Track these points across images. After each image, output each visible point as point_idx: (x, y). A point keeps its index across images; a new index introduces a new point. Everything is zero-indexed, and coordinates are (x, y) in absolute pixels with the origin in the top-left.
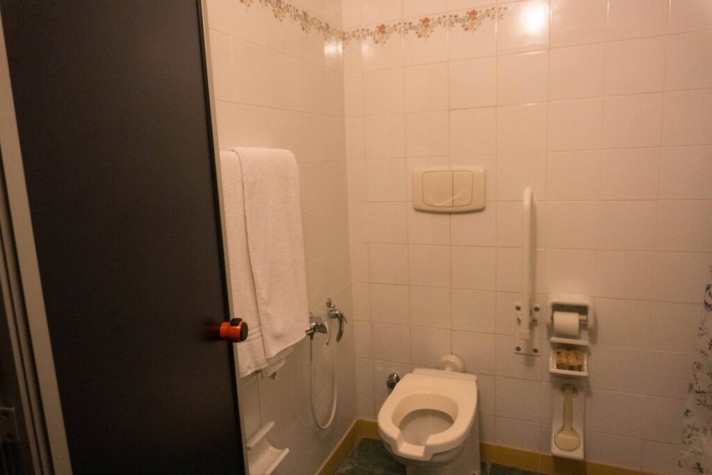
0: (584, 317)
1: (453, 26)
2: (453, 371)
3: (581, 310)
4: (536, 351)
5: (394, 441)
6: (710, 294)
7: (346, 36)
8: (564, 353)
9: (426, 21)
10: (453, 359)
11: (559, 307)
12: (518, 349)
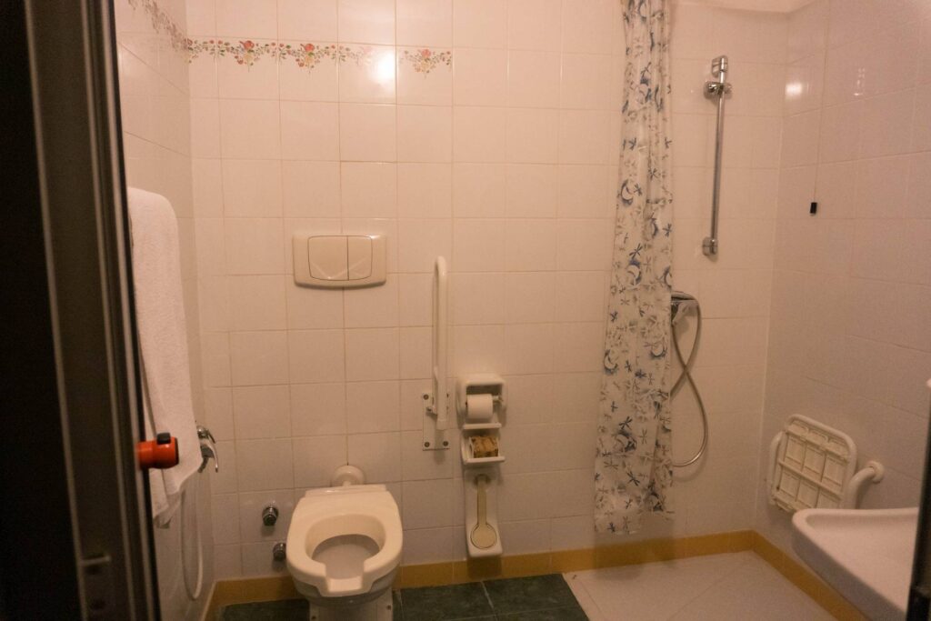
0: (497, 398)
1: (344, 60)
2: (352, 484)
3: (494, 389)
4: (446, 444)
5: (322, 580)
6: (609, 359)
7: (193, 46)
8: (479, 440)
9: (310, 47)
10: (350, 470)
11: (473, 390)
12: (427, 444)
